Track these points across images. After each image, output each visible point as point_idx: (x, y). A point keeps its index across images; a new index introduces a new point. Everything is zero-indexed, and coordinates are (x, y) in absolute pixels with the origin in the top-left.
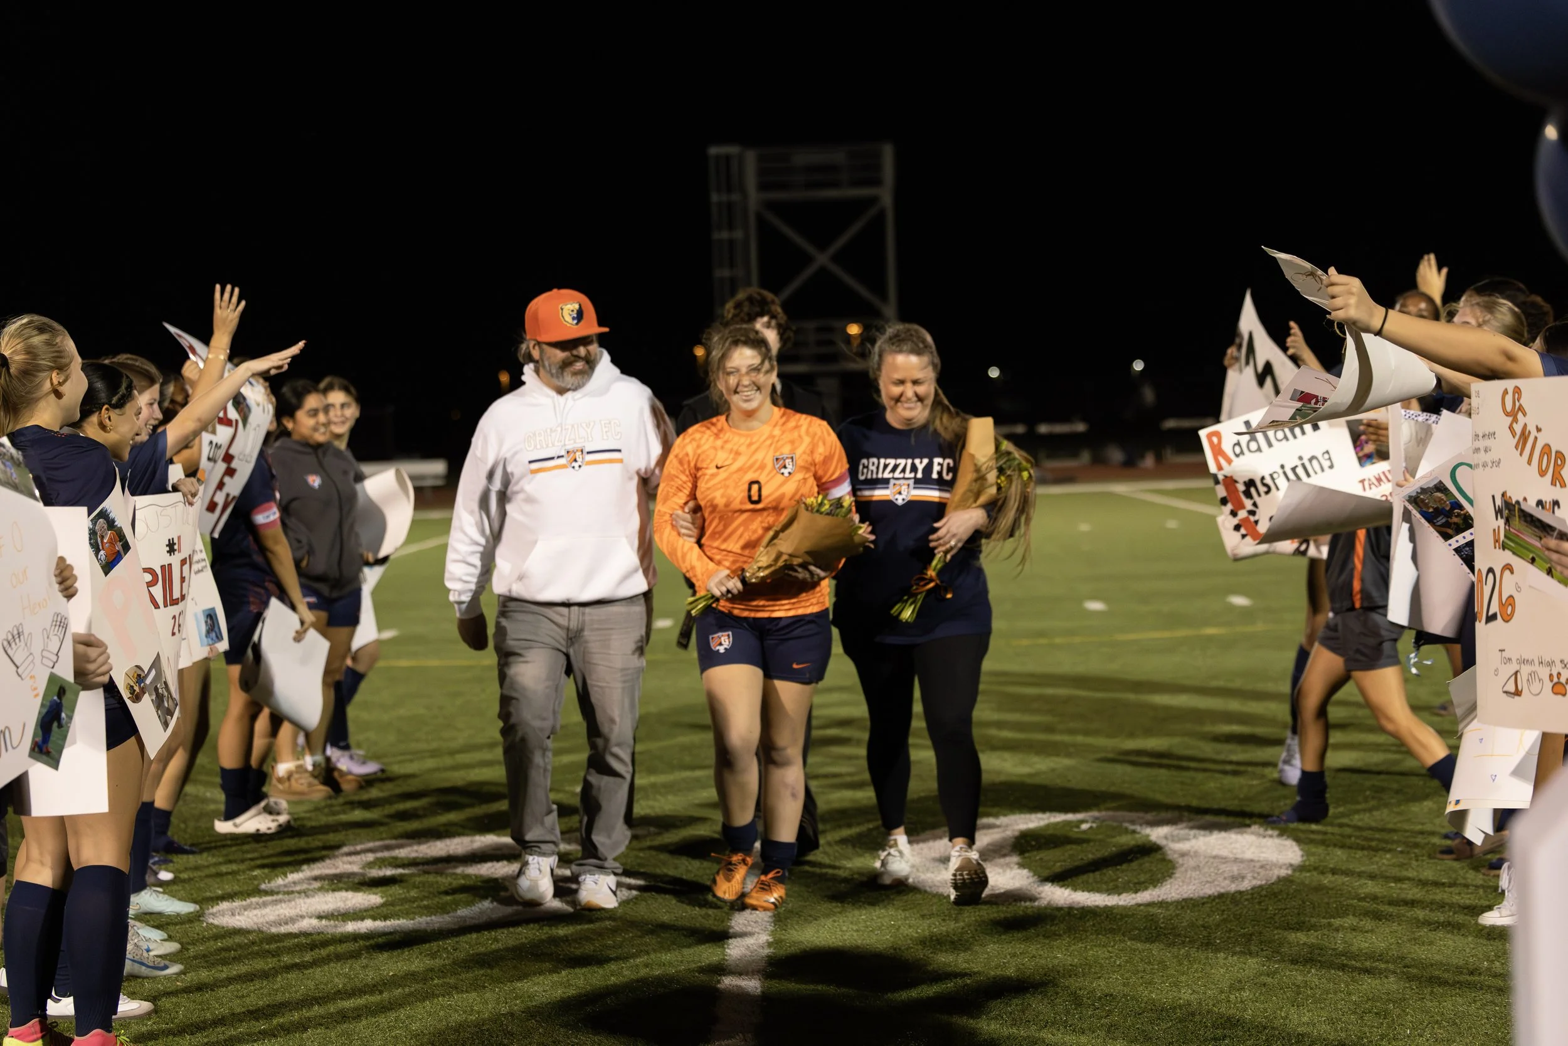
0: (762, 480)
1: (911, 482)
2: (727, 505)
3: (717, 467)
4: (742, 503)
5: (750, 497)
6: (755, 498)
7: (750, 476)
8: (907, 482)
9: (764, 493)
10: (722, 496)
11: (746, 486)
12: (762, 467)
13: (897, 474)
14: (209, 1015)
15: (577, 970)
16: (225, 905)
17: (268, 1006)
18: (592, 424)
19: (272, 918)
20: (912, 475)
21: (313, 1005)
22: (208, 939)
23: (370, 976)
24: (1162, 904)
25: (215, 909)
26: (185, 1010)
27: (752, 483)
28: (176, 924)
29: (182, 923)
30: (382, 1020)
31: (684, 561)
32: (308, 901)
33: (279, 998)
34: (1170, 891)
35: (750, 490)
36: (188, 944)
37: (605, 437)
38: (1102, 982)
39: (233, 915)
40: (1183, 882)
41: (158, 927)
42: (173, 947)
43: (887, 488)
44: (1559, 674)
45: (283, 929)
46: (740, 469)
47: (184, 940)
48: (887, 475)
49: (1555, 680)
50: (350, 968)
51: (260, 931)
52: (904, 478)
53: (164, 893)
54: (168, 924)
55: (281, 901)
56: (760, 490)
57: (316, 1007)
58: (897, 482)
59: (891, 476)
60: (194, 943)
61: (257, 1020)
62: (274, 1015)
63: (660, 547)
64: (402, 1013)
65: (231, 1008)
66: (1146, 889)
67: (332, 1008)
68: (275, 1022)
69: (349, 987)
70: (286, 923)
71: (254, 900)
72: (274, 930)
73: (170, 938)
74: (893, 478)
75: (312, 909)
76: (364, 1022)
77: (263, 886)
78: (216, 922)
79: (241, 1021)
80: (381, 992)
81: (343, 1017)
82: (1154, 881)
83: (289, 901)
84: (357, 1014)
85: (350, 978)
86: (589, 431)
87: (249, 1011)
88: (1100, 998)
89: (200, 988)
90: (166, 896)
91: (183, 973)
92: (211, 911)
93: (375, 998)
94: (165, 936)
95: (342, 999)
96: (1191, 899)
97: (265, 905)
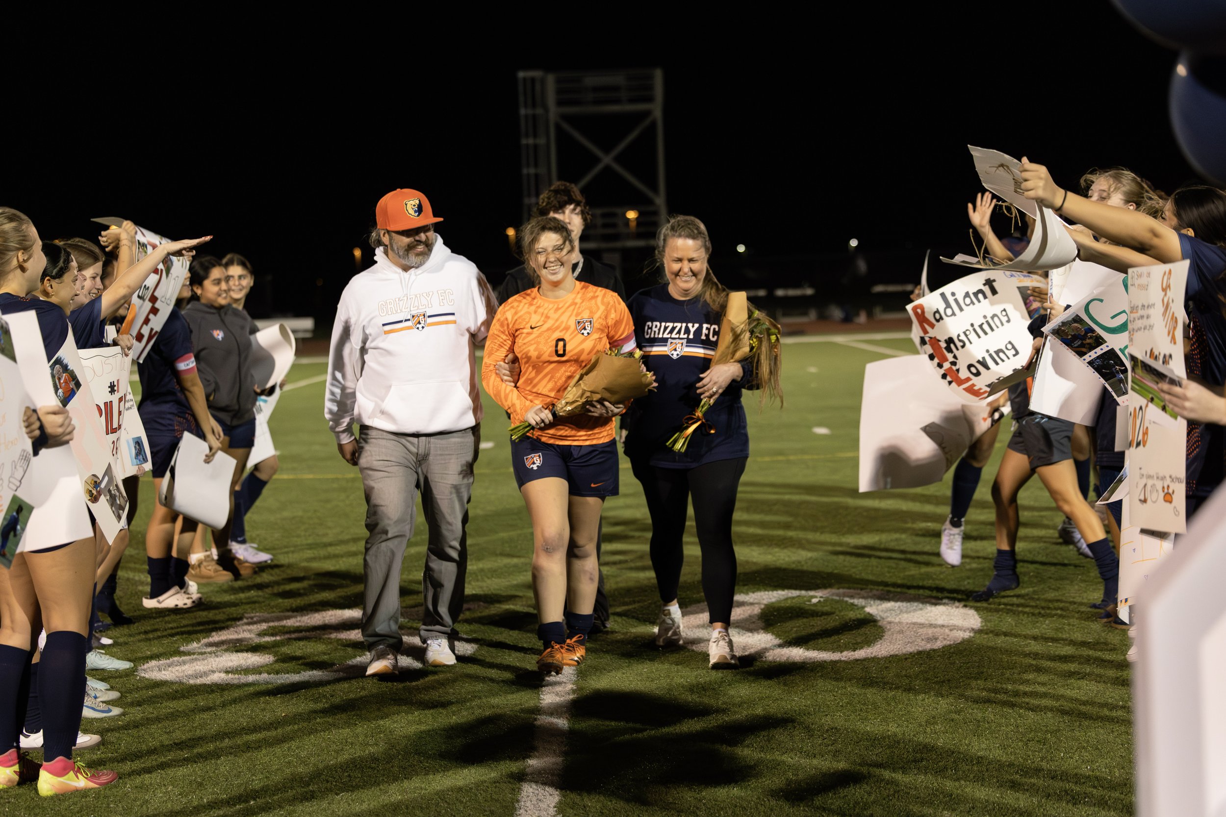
0: (567, 338)
1: (685, 341)
2: (538, 357)
3: (532, 328)
4: (550, 356)
5: (556, 351)
6: (561, 352)
7: (557, 335)
8: (681, 341)
9: (568, 348)
10: (535, 350)
11: (554, 342)
12: (567, 329)
13: (674, 335)
14: (144, 747)
15: (426, 712)
16: (153, 663)
17: (190, 739)
18: (431, 294)
19: (190, 672)
20: (686, 336)
21: (224, 739)
22: (141, 689)
23: (268, 717)
24: (874, 660)
25: (146, 666)
26: (125, 742)
27: (559, 340)
28: (116, 678)
29: (121, 677)
30: (278, 750)
31: (506, 401)
32: (217, 659)
33: (198, 733)
34: (880, 649)
35: (557, 346)
36: (126, 692)
37: (442, 304)
38: (829, 718)
39: (160, 670)
40: (890, 642)
41: (102, 680)
42: (114, 695)
43: (666, 345)
44: (1168, 486)
45: (199, 681)
46: (548, 329)
47: (123, 690)
48: (666, 336)
49: (1166, 491)
50: (252, 710)
51: (181, 683)
52: (679, 338)
53: (106, 654)
54: (111, 677)
55: (196, 659)
56: (565, 346)
57: (227, 740)
58: (673, 341)
59: (669, 336)
60: (130, 691)
61: (182, 750)
62: (193, 747)
63: (487, 390)
64: (293, 744)
65: (161, 742)
66: (862, 648)
67: (239, 741)
68: (195, 751)
69: (251, 725)
70: (201, 677)
71: (176, 659)
72: (192, 682)
73: (112, 688)
74: (671, 338)
75: (221, 666)
76: (264, 751)
77: (182, 649)
78: (147, 676)
79: (169, 751)
80: (276, 729)
81: (248, 747)
82: (868, 642)
83: (203, 659)
84: (258, 746)
85: (251, 718)
86: (429, 299)
87: (175, 743)
88: (827, 731)
89: (136, 725)
90: (108, 657)
91: (124, 714)
92: (143, 667)
93: (273, 733)
94: (108, 687)
95: (246, 734)
96: (897, 655)
97: (184, 663)
